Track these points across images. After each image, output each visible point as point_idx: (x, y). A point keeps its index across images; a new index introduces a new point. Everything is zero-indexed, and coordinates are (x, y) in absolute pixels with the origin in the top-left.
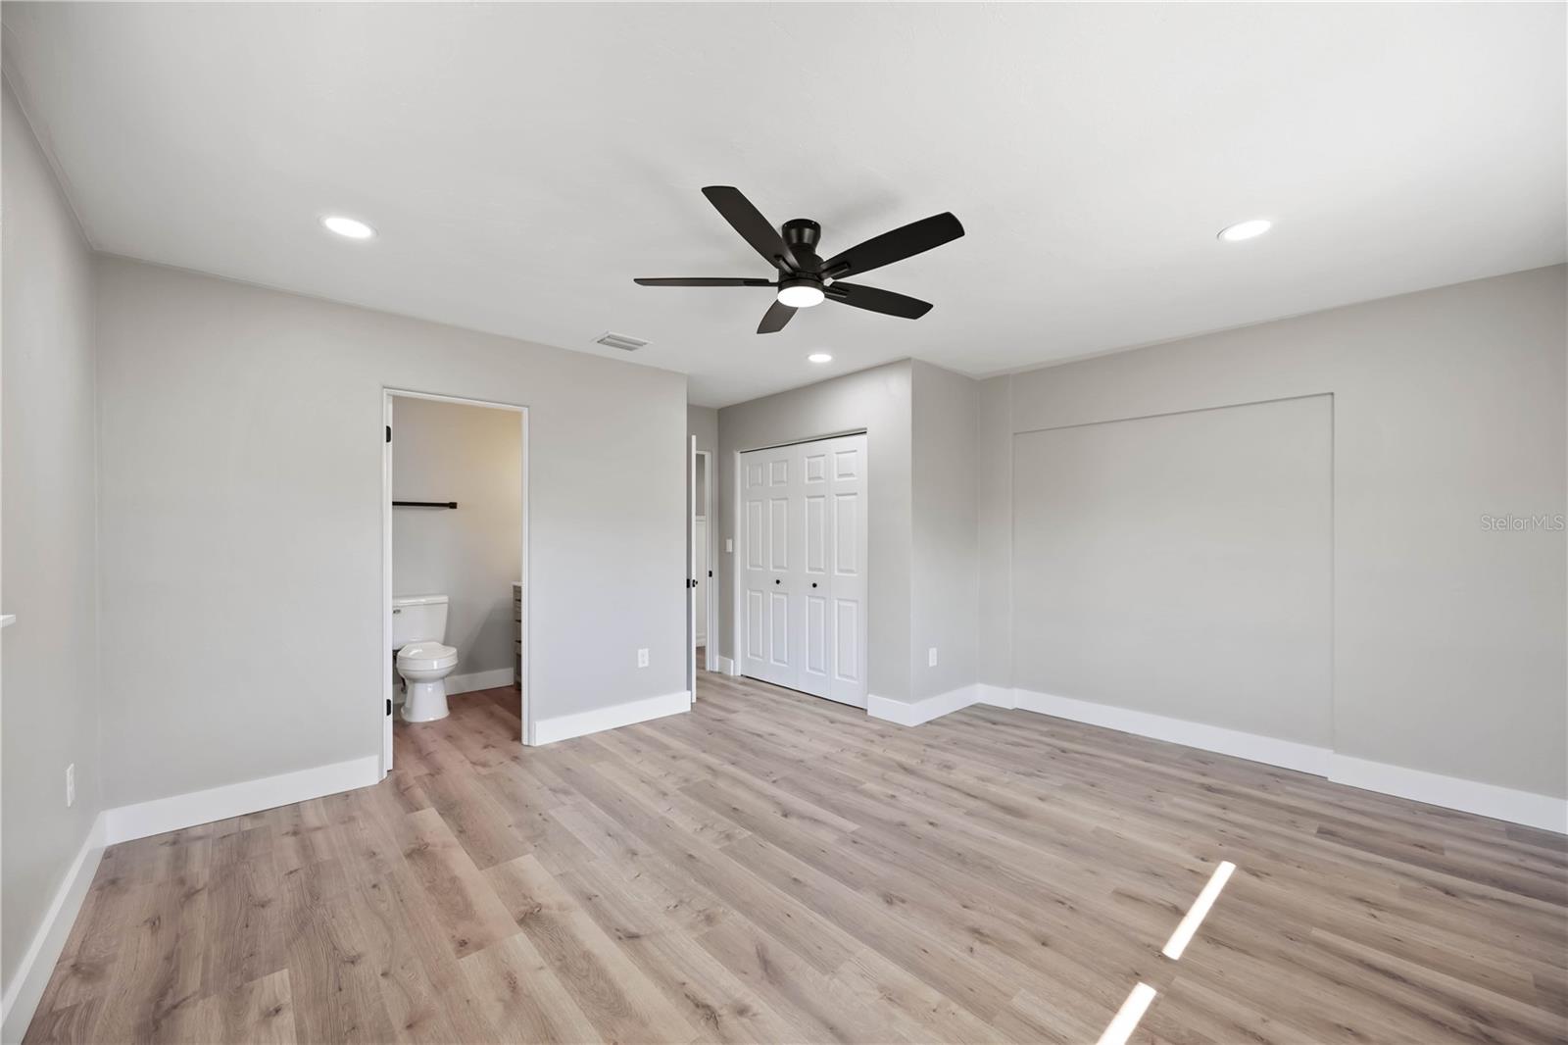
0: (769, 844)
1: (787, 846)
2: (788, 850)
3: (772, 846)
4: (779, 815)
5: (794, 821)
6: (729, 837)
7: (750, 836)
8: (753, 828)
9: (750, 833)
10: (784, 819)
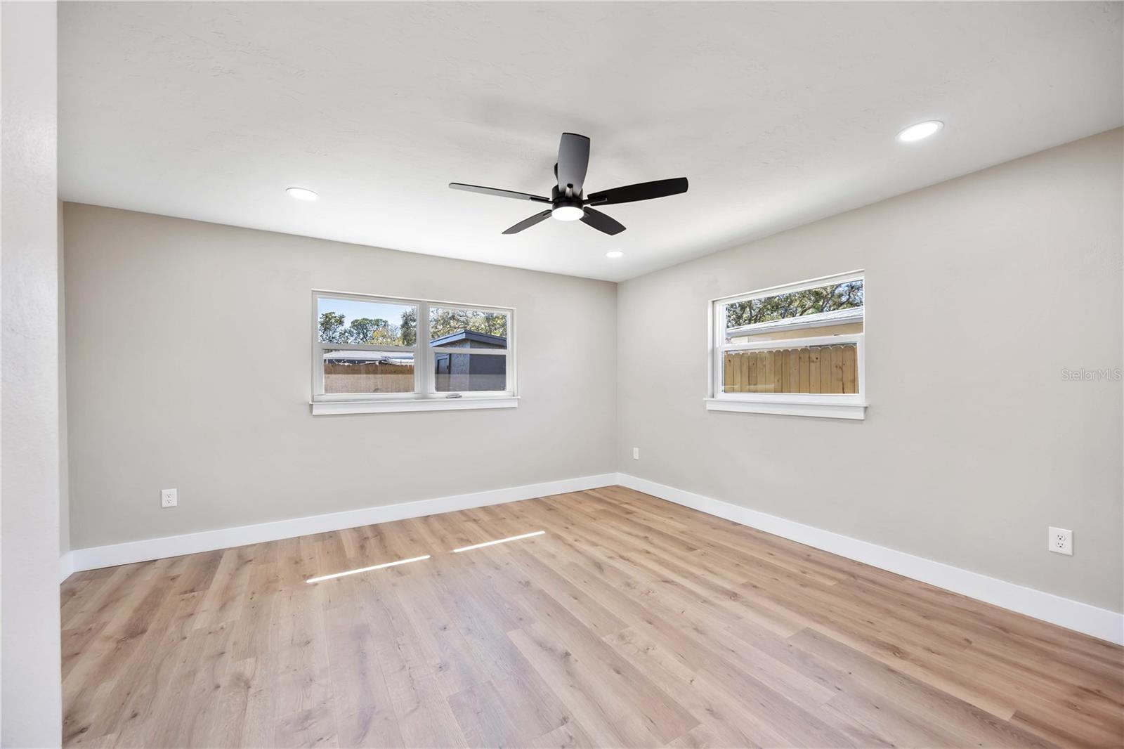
0: (588, 626)
1: (574, 622)
2: (575, 619)
3: (586, 625)
4: (573, 656)
5: (561, 647)
6: (622, 637)
7: (604, 636)
8: (601, 644)
9: (604, 639)
10: (569, 651)
